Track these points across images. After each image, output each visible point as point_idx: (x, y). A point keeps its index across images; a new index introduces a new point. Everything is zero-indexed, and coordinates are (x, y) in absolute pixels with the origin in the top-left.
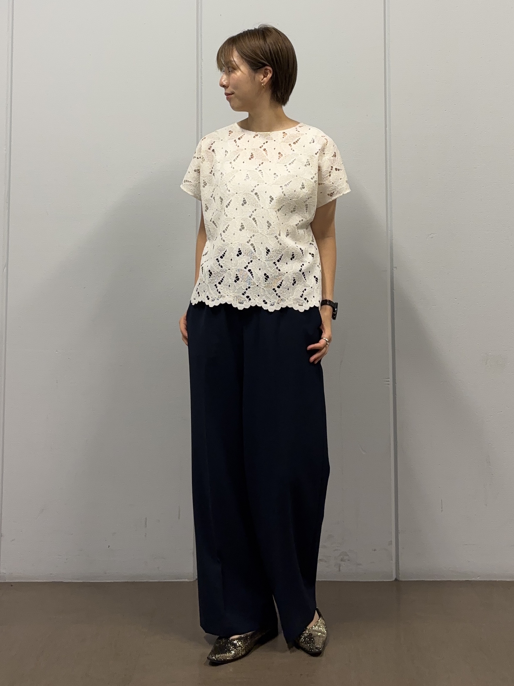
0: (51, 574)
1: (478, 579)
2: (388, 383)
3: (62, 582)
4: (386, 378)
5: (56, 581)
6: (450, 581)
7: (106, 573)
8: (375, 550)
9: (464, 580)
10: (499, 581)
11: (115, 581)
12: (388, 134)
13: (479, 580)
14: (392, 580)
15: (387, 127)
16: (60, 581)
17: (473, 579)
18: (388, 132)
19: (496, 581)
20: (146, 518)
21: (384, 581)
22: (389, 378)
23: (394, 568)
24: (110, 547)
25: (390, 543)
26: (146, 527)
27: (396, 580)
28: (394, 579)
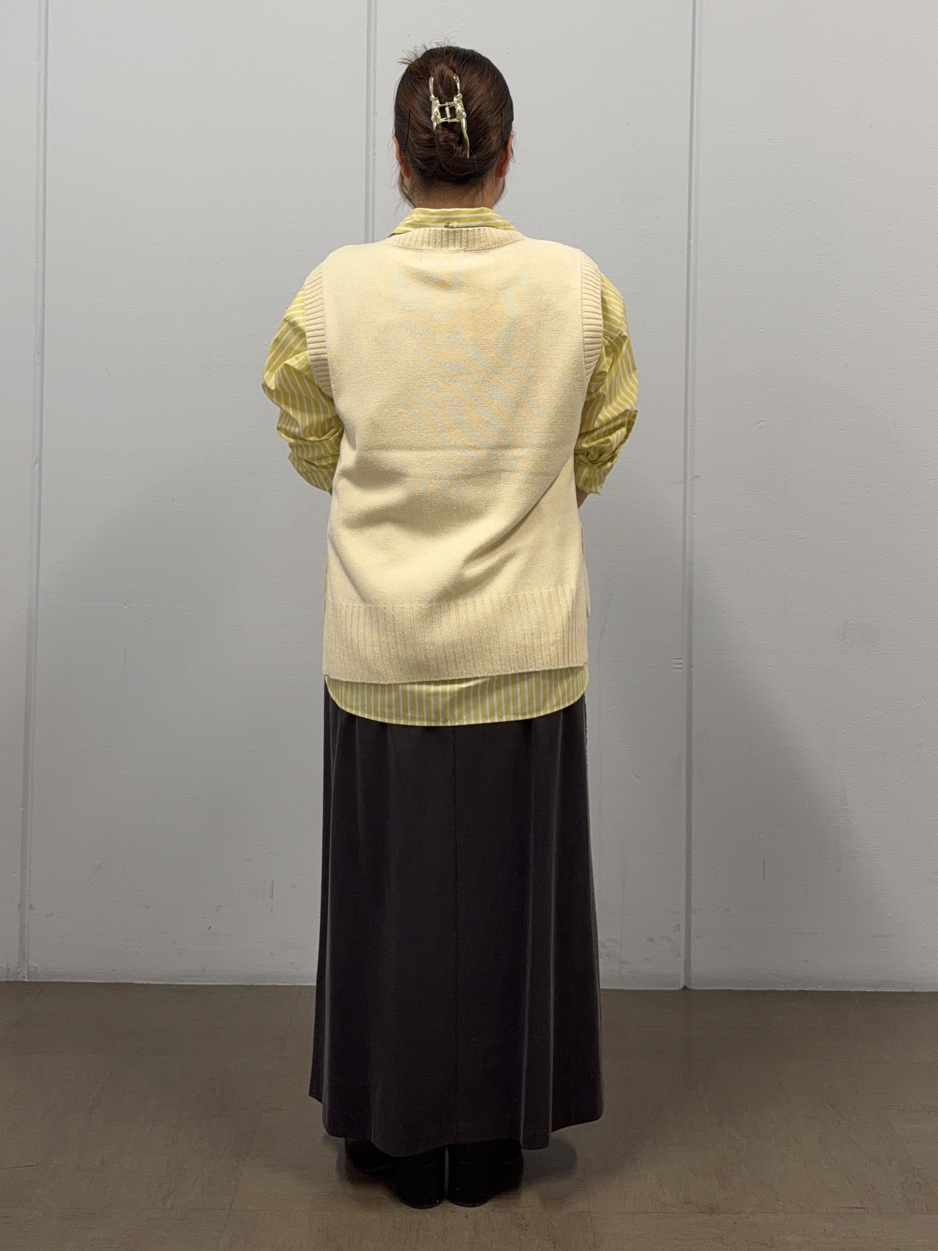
0: (113, 971)
1: (821, 988)
2: (680, 666)
3: (131, 984)
4: (676, 659)
5: (121, 981)
6: (774, 991)
7: (203, 971)
8: (652, 940)
9: (797, 989)
10: (854, 992)
11: (220, 984)
12: (692, 250)
13: (822, 990)
14: (678, 989)
15: (692, 238)
16: (129, 981)
17: (812, 989)
18: (692, 247)
19: (850, 992)
20: (273, 882)
21: (665, 989)
22: (681, 659)
23: (682, 969)
24: (211, 930)
25: (677, 928)
26: (273, 897)
27: (685, 988)
28: (682, 986)
